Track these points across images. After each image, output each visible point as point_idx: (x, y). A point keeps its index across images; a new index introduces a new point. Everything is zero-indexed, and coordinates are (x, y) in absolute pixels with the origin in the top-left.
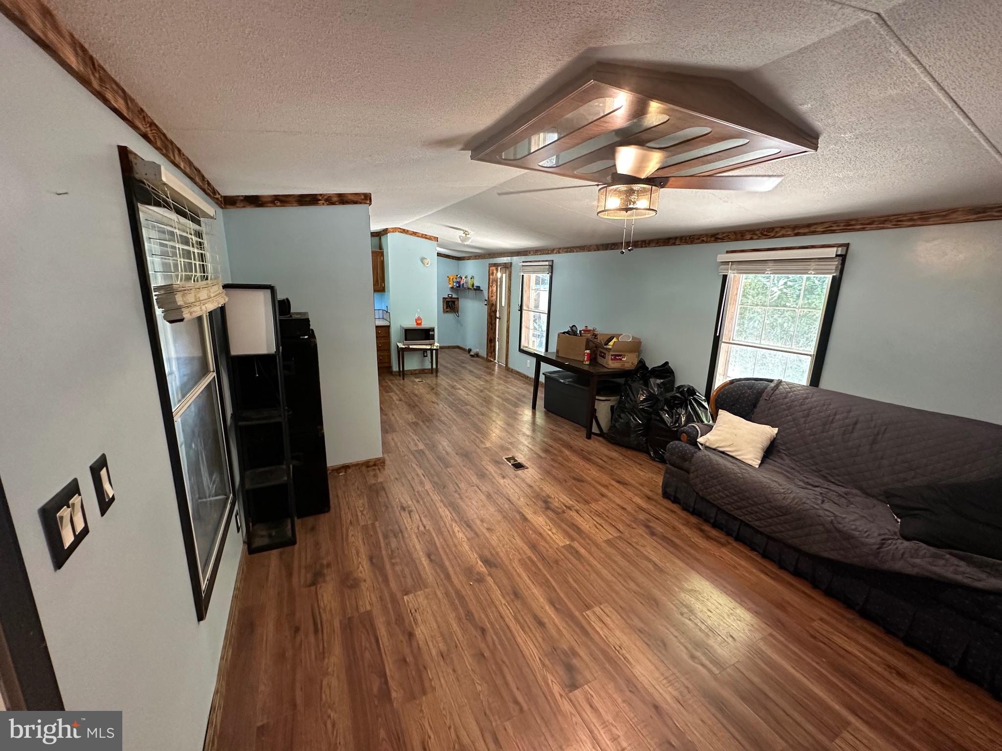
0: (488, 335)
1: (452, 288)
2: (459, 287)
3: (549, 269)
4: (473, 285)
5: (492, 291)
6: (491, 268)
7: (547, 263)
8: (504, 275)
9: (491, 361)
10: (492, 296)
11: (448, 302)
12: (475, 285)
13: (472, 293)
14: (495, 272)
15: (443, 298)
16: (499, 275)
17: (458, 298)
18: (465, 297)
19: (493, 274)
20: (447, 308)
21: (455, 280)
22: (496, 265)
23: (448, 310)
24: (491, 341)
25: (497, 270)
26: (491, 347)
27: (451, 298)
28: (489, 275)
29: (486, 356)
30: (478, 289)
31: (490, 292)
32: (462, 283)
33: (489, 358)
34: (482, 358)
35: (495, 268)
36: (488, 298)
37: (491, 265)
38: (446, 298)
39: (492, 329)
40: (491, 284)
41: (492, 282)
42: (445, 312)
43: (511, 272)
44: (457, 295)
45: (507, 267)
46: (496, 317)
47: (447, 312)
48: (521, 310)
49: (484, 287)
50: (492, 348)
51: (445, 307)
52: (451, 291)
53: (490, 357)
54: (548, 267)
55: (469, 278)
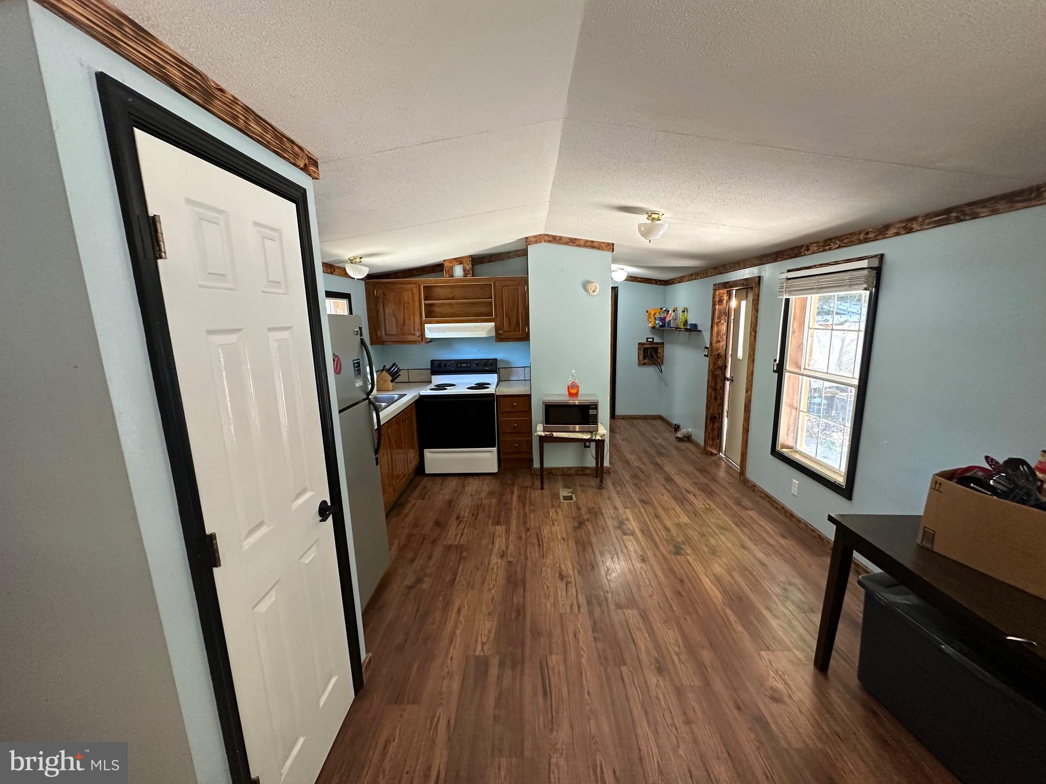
0: (708, 408)
1: (653, 328)
2: (663, 326)
3: (868, 277)
4: (686, 323)
5: (718, 333)
6: (717, 292)
7: (864, 264)
8: (744, 303)
9: (712, 454)
10: (718, 342)
11: (645, 350)
12: (689, 322)
13: (684, 335)
14: (725, 298)
15: (639, 344)
16: (734, 303)
17: (663, 343)
18: (672, 342)
19: (721, 301)
20: (644, 358)
21: (658, 316)
22: (727, 285)
23: (646, 361)
24: (714, 419)
25: (729, 294)
26: (713, 429)
27: (652, 343)
28: (714, 305)
29: (702, 443)
30: (694, 329)
31: (715, 334)
32: (668, 319)
33: (709, 449)
34: (696, 445)
35: (725, 291)
36: (711, 344)
37: (717, 287)
38: (644, 344)
39: (716, 398)
40: (716, 320)
41: (720, 314)
42: (641, 364)
43: (758, 296)
44: (662, 337)
45: (751, 287)
46: (725, 378)
47: (644, 364)
48: (780, 370)
49: (704, 324)
50: (716, 433)
51: (641, 358)
52: (652, 334)
53: (712, 446)
54: (865, 272)
55: (680, 312)
